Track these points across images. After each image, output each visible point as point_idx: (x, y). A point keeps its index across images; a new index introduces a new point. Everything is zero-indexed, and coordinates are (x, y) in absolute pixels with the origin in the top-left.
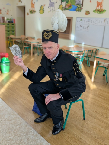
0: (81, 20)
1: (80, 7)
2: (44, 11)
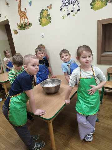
2: (50, 18)
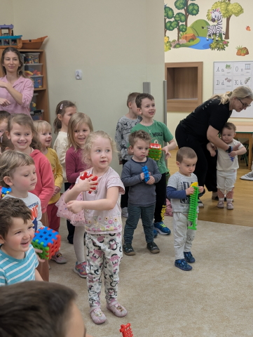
0: (228, 67)
1: (222, 40)
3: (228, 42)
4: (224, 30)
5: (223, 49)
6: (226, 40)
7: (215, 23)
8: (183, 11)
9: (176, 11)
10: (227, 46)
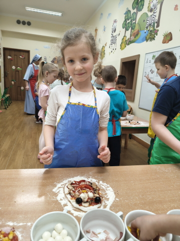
0: (154, 57)
1: (154, 29)
2: (105, 54)
3: (158, 30)
4: (157, 18)
5: (154, 39)
6: (157, 29)
7: (152, 13)
8: (135, 10)
9: (132, 11)
10: (157, 35)
